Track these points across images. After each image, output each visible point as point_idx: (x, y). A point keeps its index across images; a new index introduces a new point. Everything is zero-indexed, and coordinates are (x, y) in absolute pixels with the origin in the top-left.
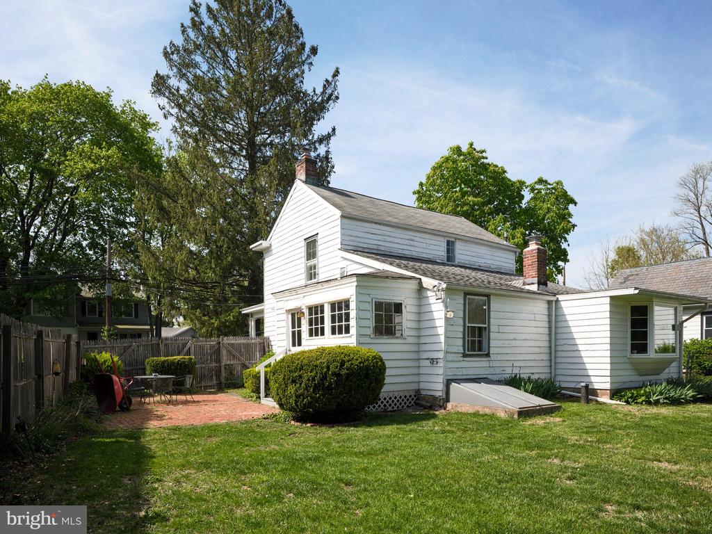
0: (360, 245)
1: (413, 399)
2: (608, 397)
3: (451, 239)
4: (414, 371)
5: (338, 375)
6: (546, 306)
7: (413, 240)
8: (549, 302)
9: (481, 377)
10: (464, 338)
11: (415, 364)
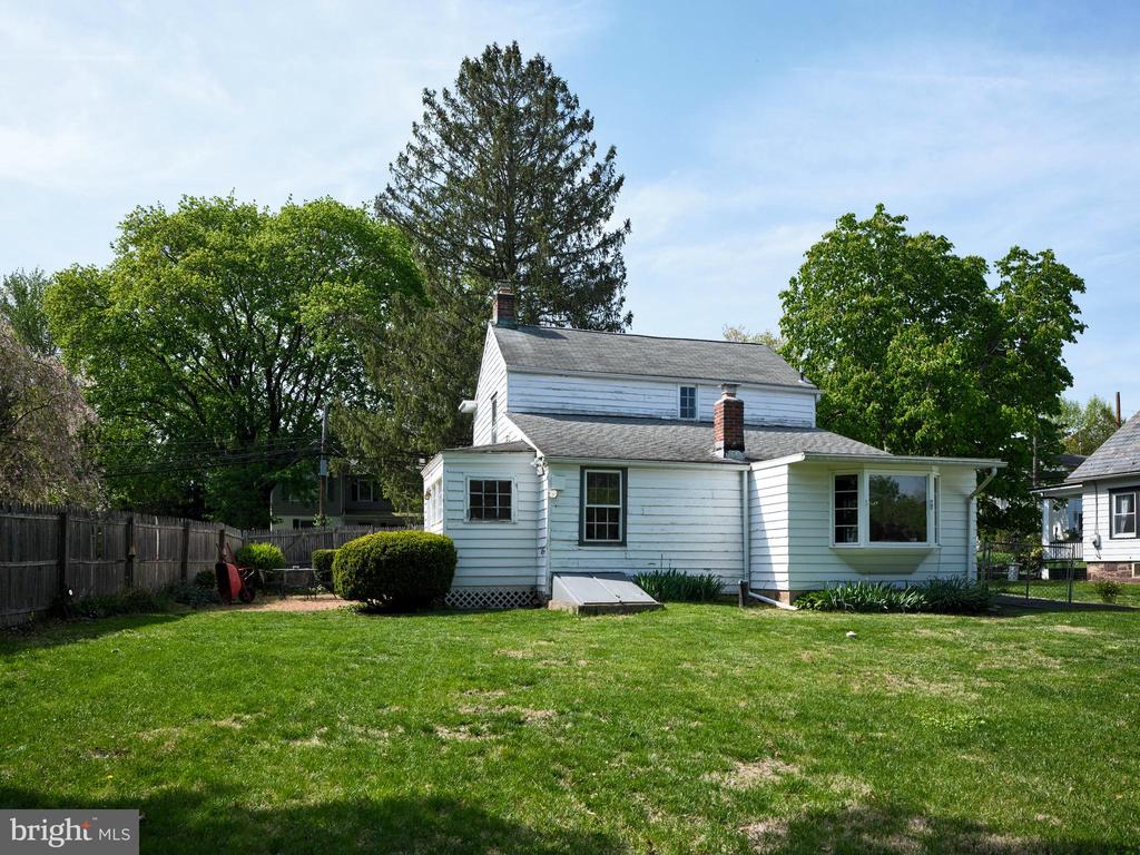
0: (536, 405)
1: (528, 597)
2: (788, 601)
3: (688, 386)
4: (531, 563)
5: (377, 561)
6: (737, 478)
7: (621, 392)
8: (741, 473)
9: (610, 570)
10: (581, 522)
11: (533, 554)
